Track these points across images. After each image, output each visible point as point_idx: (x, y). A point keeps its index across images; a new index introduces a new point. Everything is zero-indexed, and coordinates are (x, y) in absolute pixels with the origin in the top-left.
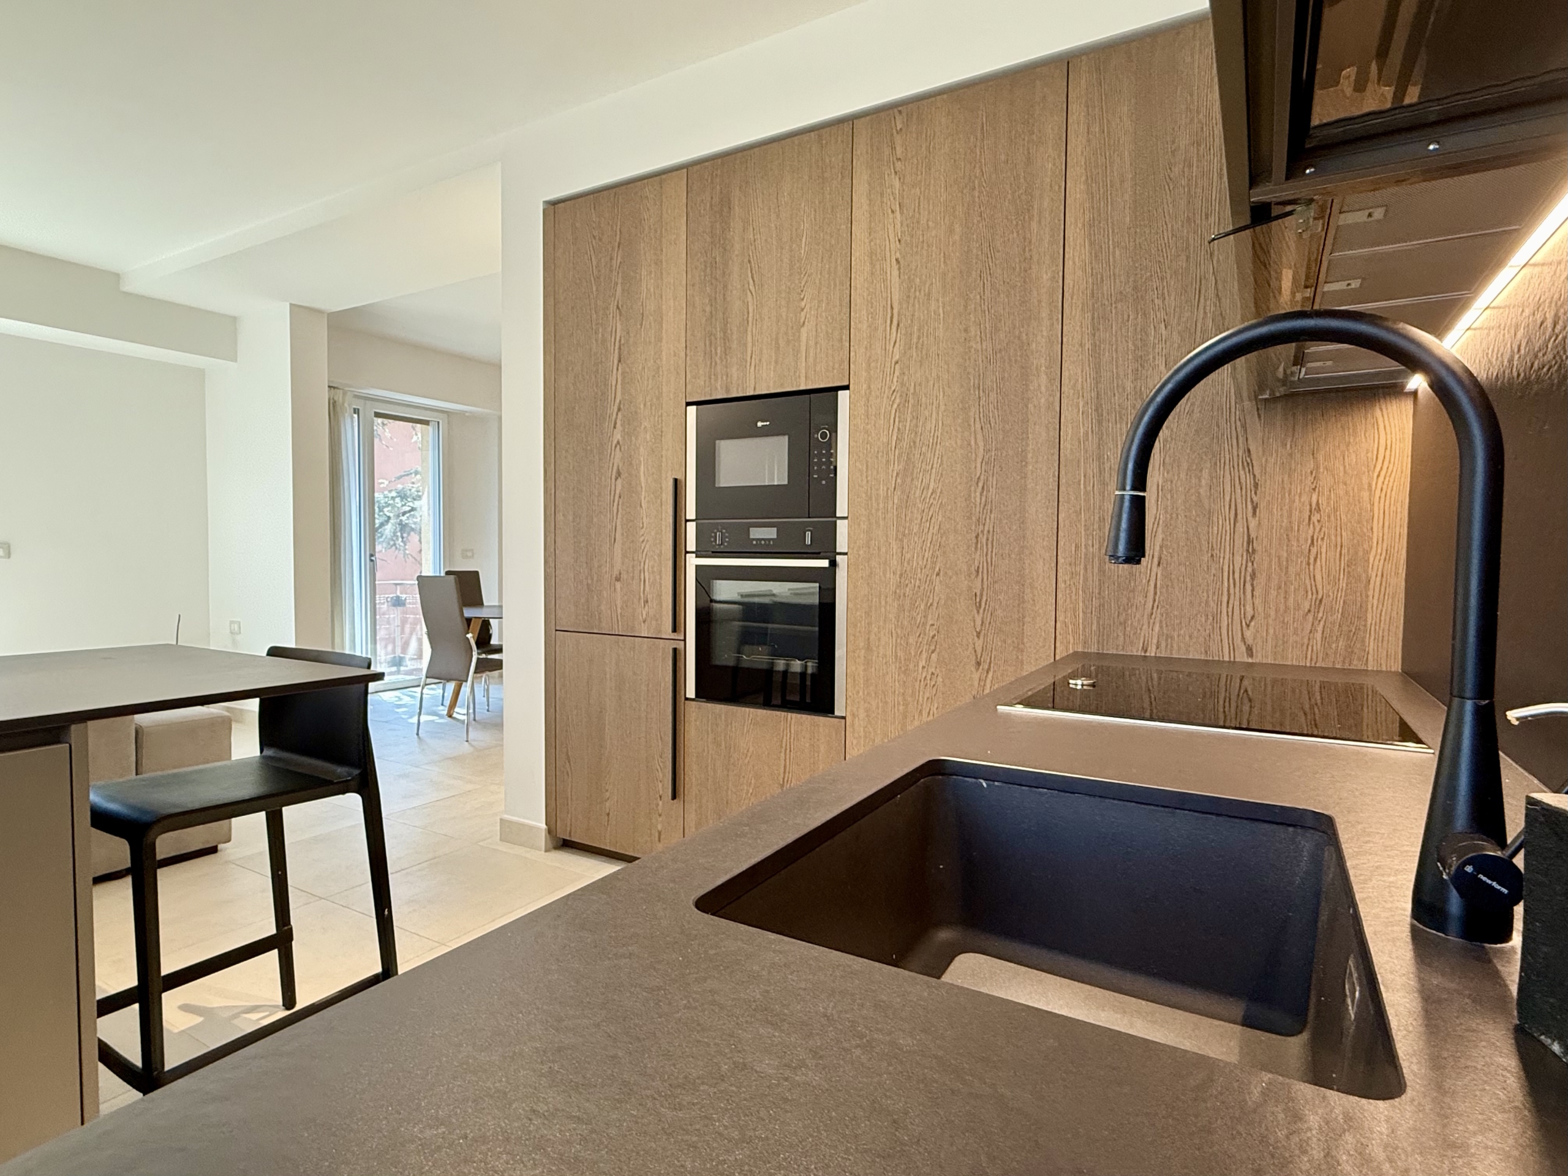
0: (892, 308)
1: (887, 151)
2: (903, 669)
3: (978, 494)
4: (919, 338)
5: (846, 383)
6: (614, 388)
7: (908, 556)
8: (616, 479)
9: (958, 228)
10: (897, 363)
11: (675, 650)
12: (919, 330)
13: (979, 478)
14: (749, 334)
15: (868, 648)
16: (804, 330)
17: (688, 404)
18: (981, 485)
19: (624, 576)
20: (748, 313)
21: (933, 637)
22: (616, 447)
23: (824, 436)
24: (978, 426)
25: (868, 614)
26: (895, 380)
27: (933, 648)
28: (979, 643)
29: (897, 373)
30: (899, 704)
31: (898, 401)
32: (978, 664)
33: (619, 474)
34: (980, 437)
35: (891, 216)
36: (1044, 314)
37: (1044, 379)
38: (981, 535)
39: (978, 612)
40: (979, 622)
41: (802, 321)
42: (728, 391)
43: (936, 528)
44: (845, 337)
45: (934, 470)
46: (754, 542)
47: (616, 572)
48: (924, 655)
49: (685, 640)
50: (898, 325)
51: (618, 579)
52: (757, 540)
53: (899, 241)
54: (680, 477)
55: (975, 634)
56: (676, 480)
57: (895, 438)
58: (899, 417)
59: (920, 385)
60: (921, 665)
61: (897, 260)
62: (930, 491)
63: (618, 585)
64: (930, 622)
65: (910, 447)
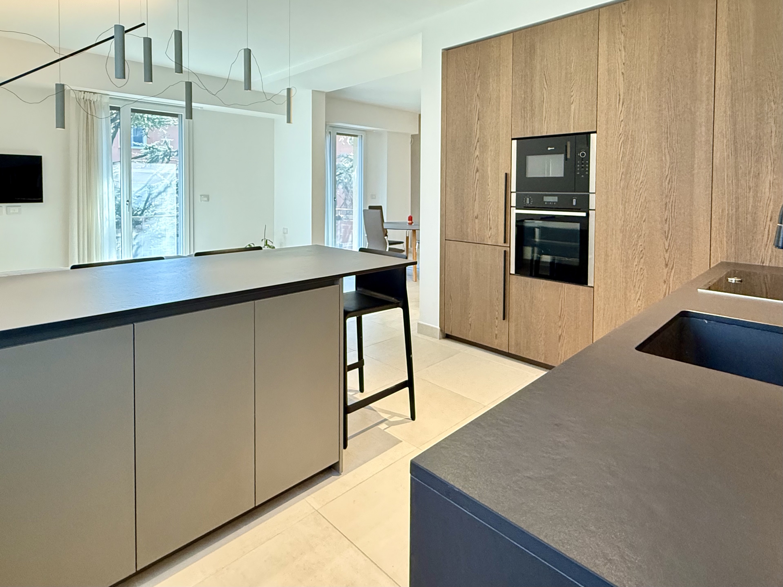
0: (619, 95)
1: (617, 22)
2: (625, 265)
3: (667, 184)
4: (634, 109)
5: (595, 130)
6: (475, 131)
7: (628, 212)
8: (476, 173)
9: (656, 57)
10: (622, 121)
11: (505, 251)
12: (634, 105)
13: (667, 176)
14: (544, 107)
15: (607, 255)
16: (573, 107)
17: (513, 139)
18: (668, 179)
19: (480, 216)
20: (544, 98)
21: (642, 251)
22: (476, 158)
23: (583, 155)
24: (666, 151)
25: (606, 238)
26: (621, 129)
27: (641, 256)
28: (667, 255)
29: (622, 126)
30: (623, 282)
31: (623, 139)
32: (667, 265)
33: (477, 171)
34: (668, 156)
35: (619, 52)
36: (704, 98)
37: (703, 129)
38: (668, 203)
39: (667, 240)
40: (667, 244)
41: (571, 102)
42: (533, 134)
43: (644, 199)
44: (595, 109)
45: (642, 172)
46: (546, 203)
47: (475, 214)
48: (636, 260)
49: (510, 247)
50: (623, 104)
51: (477, 218)
52: (547, 202)
53: (624, 64)
54: (508, 172)
55: (665, 250)
56: (506, 174)
57: (621, 156)
58: (623, 146)
59: (635, 131)
60: (635, 264)
61: (622, 73)
62: (640, 181)
63: (477, 221)
64: (640, 244)
65: (629, 161)
